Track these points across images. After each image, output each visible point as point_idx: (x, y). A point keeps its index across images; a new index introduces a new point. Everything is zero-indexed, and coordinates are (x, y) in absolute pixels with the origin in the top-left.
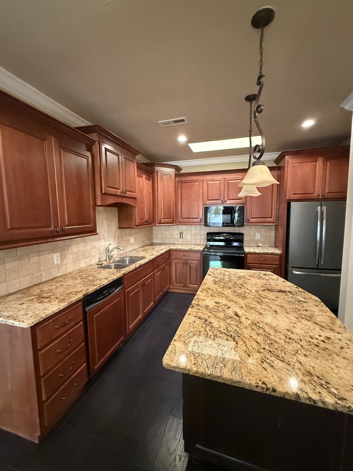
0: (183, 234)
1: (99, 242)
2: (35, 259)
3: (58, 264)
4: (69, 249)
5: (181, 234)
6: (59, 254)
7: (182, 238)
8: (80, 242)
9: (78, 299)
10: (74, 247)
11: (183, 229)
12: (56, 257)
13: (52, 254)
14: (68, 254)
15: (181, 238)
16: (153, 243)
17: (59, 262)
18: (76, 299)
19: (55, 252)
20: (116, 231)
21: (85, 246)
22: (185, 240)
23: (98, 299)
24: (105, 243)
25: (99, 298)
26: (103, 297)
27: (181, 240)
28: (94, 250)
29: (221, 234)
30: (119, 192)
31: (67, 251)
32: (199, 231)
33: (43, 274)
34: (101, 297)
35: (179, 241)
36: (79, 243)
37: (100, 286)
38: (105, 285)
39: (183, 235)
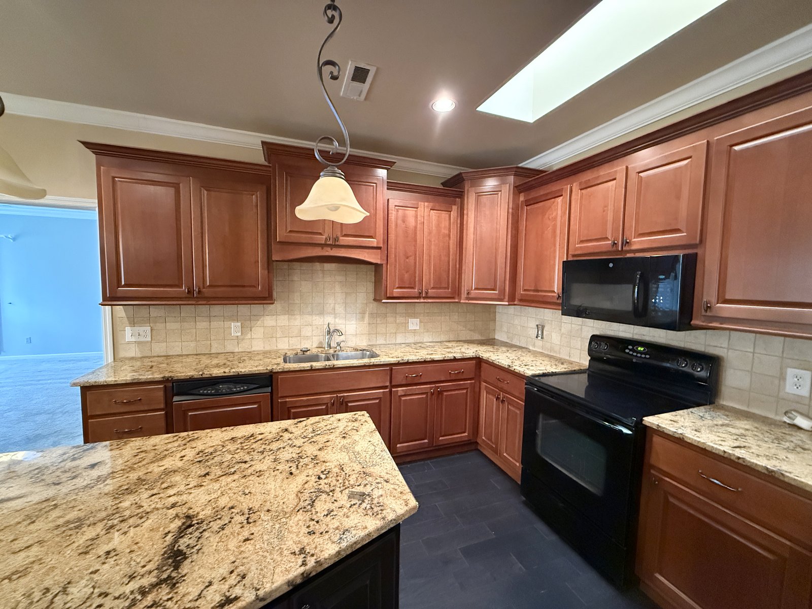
0: (545, 329)
1: (322, 317)
2: (202, 325)
3: (238, 336)
4: (258, 320)
5: (541, 328)
6: (239, 324)
7: (542, 338)
8: (280, 313)
9: (152, 380)
10: (268, 318)
11: (545, 318)
12: (235, 328)
13: (229, 322)
14: (256, 326)
15: (539, 338)
16: (495, 339)
17: (239, 334)
18: (147, 378)
19: (233, 320)
20: (366, 304)
21: (289, 319)
22: (548, 345)
23: (201, 392)
24: (335, 321)
25: (205, 392)
26: (213, 392)
27: (539, 342)
28: (310, 328)
29: (630, 347)
30: (321, 239)
31: (255, 322)
32: (580, 327)
33: (212, 344)
34: (209, 392)
35: (536, 344)
36: (278, 314)
37: (202, 375)
38: (214, 375)
39: (545, 333)
